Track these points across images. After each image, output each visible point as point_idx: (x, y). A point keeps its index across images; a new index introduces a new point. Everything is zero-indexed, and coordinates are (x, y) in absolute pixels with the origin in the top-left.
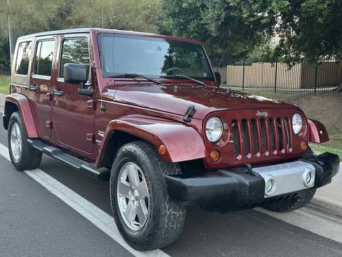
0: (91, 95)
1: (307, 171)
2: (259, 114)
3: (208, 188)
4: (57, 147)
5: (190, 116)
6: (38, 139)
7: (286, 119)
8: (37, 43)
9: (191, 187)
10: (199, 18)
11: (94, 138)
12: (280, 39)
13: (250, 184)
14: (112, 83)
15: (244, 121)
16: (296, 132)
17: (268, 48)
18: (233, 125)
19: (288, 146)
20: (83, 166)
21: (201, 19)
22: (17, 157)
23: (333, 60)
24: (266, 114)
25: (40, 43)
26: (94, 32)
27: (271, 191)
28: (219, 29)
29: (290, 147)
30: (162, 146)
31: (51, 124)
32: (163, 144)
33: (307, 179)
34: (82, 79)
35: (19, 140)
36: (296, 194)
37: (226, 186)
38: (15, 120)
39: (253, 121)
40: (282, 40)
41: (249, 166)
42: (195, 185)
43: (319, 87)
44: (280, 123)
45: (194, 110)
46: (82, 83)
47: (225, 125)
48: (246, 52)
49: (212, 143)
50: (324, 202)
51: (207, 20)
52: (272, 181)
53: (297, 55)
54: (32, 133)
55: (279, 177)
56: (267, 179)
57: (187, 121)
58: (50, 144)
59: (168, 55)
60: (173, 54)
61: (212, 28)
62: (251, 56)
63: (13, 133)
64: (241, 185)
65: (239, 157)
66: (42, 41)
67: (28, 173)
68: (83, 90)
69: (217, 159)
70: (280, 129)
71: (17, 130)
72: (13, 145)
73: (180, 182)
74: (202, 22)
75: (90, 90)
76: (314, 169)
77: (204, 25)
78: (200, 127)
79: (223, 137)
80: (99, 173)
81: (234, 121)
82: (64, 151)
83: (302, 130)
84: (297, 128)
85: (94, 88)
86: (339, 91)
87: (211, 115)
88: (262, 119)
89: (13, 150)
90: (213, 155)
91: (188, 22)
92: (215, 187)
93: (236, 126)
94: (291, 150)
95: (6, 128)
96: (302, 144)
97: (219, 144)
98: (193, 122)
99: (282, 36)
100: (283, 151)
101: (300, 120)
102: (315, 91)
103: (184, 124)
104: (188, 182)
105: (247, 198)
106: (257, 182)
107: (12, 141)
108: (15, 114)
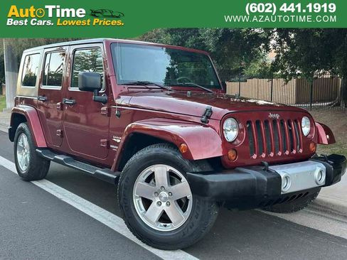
0: (105, 102)
1: (318, 170)
2: (271, 115)
3: (229, 183)
4: (68, 155)
5: (208, 117)
6: (48, 148)
7: (296, 121)
8: (46, 54)
9: (213, 183)
10: (196, 34)
11: (108, 143)
12: (276, 54)
13: (268, 179)
14: (126, 90)
15: (258, 123)
16: (305, 134)
17: (265, 63)
18: (248, 126)
19: (298, 147)
20: (97, 171)
21: (199, 35)
22: (24, 168)
23: (328, 76)
24: (277, 116)
25: (49, 55)
26: (107, 42)
27: (287, 188)
28: (217, 44)
29: (300, 148)
30: (183, 145)
31: (62, 132)
32: (184, 143)
33: (318, 177)
34: (96, 87)
35: (26, 150)
36: (308, 193)
37: (246, 181)
38: (22, 131)
39: (266, 122)
40: (278, 56)
41: (266, 163)
42: (216, 181)
43: (315, 102)
44: (291, 126)
45: (211, 112)
46: (96, 91)
47: (240, 125)
48: (241, 69)
49: (229, 142)
50: (331, 204)
51: (205, 35)
52: (286, 177)
53: (293, 70)
54: (41, 142)
55: (294, 174)
56: (283, 176)
57: (205, 122)
58: (59, 153)
59: (170, 67)
60: (175, 66)
61: (210, 43)
62: (247, 72)
63: (20, 143)
64: (259, 181)
65: (255, 156)
66: (51, 52)
67: (36, 183)
68: (97, 97)
69: (234, 157)
70: (290, 131)
71: (24, 141)
72: (19, 156)
73: (201, 178)
74: (200, 38)
75: (104, 97)
76: (325, 167)
77: (202, 40)
78: (218, 128)
79: (239, 137)
80: (115, 177)
81: (249, 122)
82: (76, 158)
83: (310, 132)
84: (306, 130)
85: (108, 95)
86: (334, 106)
87: (227, 116)
88: (274, 121)
89: (19, 160)
90: (231, 153)
91: (186, 38)
92: (236, 182)
93: (251, 126)
94: (301, 151)
95: (12, 140)
96: (311, 145)
97: (235, 143)
98: (211, 122)
99: (278, 52)
100: (294, 152)
101: (309, 123)
102: (311, 106)
103: (202, 125)
104: (210, 178)
105: (266, 193)
106: (275, 178)
107: (18, 152)
108: (22, 125)
